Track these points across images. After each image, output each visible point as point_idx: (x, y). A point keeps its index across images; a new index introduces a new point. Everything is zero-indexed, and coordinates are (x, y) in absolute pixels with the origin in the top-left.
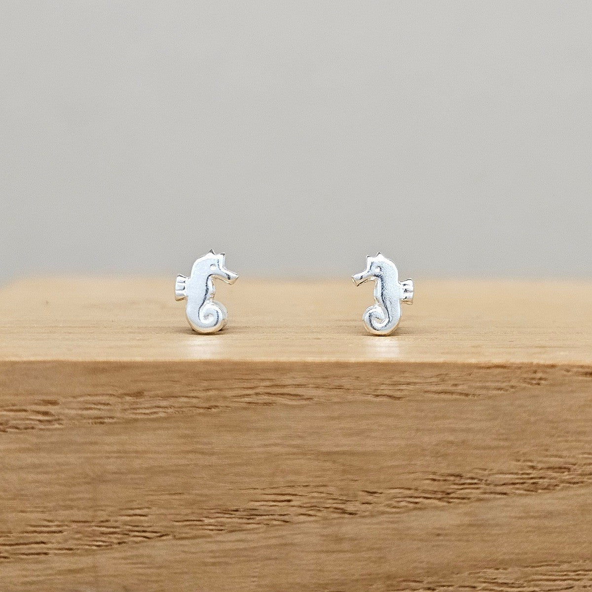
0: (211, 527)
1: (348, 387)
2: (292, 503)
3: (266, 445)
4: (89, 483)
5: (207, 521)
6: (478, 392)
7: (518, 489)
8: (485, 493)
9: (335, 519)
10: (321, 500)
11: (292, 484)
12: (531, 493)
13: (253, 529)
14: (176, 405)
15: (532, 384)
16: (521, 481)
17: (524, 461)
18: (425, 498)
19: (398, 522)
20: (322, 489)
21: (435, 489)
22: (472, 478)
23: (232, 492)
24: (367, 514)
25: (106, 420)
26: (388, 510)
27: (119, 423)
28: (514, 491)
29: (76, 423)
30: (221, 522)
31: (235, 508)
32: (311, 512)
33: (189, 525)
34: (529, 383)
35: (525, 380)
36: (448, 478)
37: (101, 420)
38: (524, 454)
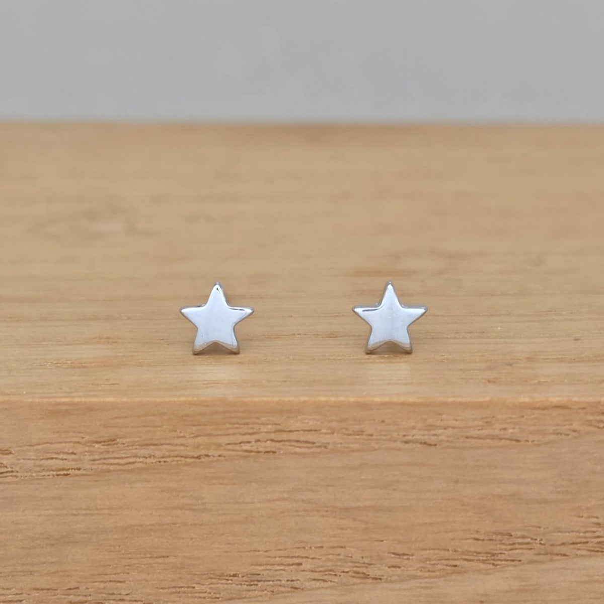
0: (202, 595)
1: (370, 432)
2: (302, 567)
3: (269, 501)
4: (53, 545)
5: (197, 588)
6: (531, 438)
7: (579, 549)
8: (540, 554)
9: (354, 584)
10: (339, 564)
11: (303, 545)
12: (596, 553)
13: (254, 597)
14: (157, 453)
15: (599, 427)
16: (584, 540)
17: (589, 517)
18: (465, 560)
19: (431, 588)
20: (339, 551)
21: (479, 550)
22: (523, 537)
23: (229, 554)
24: (394, 578)
25: (70, 472)
26: (420, 574)
27: (86, 475)
28: (575, 551)
29: (34, 474)
30: (215, 589)
31: (232, 573)
32: (325, 578)
33: (176, 592)
34: (595, 426)
35: (589, 423)
36: (494, 537)
37: (65, 472)
38: (588, 509)
